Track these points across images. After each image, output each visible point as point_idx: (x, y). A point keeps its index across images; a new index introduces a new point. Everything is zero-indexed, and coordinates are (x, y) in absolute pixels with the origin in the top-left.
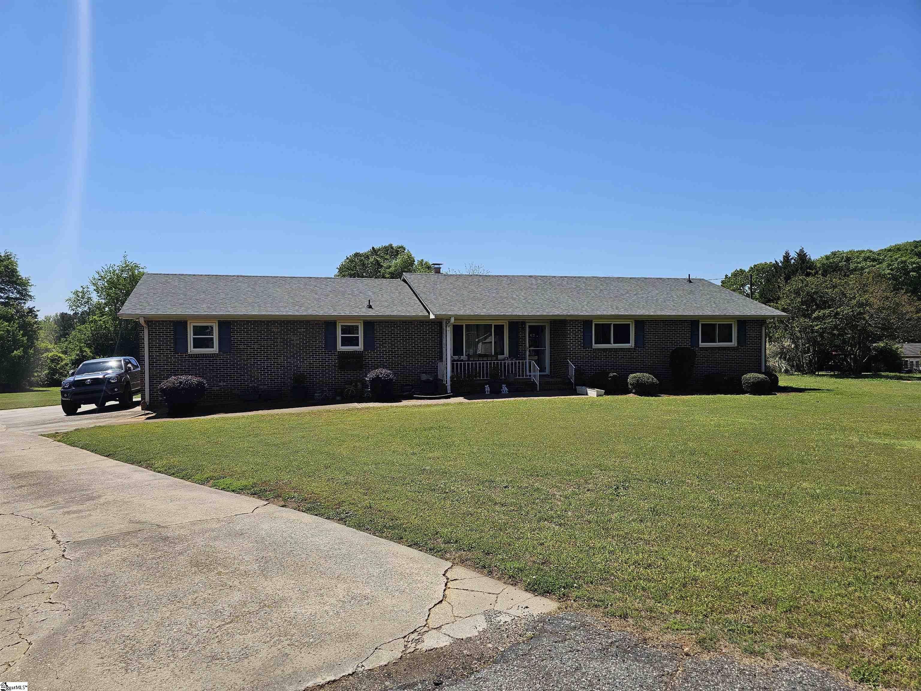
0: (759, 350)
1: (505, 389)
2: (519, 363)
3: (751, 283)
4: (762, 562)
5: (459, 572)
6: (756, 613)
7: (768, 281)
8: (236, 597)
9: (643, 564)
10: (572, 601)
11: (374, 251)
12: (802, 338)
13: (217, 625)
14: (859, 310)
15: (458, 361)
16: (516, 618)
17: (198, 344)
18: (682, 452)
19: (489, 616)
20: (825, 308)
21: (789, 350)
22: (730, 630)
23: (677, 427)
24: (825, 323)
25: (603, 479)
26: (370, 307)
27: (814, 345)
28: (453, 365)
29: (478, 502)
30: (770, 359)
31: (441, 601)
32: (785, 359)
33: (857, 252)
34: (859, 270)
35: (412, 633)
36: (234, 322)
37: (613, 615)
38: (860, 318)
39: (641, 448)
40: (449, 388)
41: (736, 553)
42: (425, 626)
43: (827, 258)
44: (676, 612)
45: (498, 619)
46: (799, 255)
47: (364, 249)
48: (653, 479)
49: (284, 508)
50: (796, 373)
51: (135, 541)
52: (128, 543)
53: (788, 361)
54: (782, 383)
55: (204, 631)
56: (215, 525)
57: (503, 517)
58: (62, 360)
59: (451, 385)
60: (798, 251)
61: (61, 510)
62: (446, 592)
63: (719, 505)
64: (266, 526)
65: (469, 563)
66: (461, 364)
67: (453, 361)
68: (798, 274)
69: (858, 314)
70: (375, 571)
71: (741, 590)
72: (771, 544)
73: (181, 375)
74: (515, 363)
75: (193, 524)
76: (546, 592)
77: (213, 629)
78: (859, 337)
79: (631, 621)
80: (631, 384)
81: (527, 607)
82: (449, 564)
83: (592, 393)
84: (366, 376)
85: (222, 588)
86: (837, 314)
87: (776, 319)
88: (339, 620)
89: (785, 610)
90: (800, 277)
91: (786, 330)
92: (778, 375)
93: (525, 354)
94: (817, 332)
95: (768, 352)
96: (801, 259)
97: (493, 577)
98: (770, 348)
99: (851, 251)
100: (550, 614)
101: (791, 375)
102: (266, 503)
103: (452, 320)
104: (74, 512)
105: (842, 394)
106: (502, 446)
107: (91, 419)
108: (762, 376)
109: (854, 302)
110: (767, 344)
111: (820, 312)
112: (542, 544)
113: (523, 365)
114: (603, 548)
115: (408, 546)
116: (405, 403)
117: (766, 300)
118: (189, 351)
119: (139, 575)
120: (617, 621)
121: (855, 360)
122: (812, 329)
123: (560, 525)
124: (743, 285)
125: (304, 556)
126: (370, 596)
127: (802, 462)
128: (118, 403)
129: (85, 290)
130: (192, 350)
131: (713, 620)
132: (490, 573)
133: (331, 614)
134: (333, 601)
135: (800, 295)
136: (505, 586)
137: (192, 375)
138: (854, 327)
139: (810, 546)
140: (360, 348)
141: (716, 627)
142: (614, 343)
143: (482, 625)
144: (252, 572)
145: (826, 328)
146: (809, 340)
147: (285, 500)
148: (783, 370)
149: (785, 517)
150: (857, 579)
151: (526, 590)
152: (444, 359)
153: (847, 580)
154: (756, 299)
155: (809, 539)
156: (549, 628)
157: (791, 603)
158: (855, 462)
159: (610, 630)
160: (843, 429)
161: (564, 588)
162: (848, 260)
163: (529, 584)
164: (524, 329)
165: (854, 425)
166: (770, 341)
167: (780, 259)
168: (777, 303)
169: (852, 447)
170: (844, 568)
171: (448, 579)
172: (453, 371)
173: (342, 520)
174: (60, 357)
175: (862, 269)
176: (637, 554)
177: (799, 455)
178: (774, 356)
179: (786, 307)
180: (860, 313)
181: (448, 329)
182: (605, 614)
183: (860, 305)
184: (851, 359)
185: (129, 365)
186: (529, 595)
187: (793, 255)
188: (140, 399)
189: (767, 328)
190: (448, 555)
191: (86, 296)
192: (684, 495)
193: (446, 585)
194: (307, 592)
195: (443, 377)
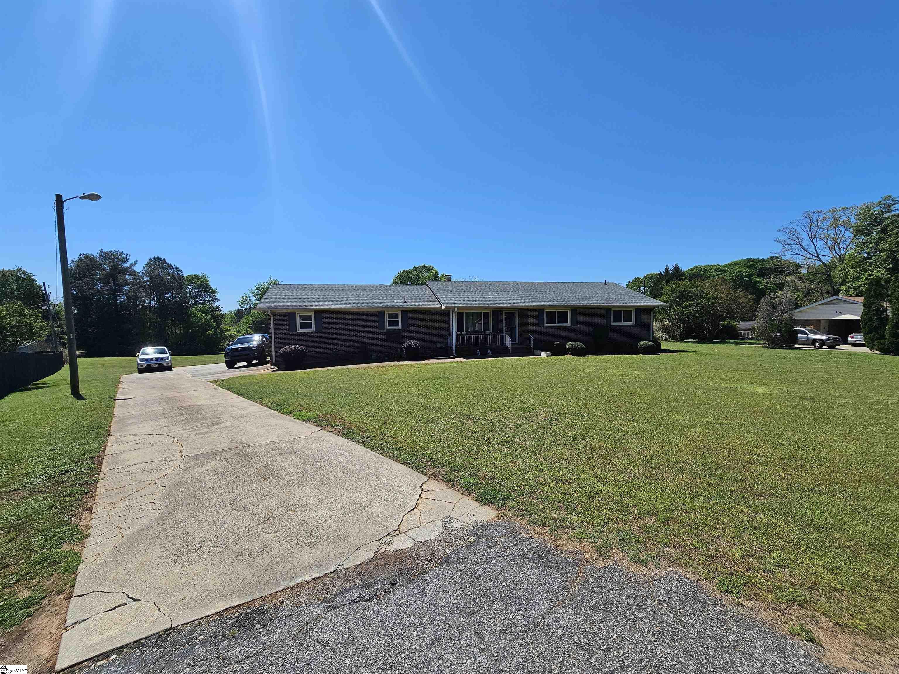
0: (649, 326)
1: (489, 352)
2: (499, 336)
3: (644, 285)
4: (647, 477)
5: (433, 485)
6: (642, 523)
7: (655, 284)
8: (275, 501)
9: (562, 480)
10: (507, 510)
11: (416, 269)
12: (675, 319)
13: (253, 524)
14: (712, 301)
15: (460, 335)
16: (464, 524)
17: (302, 326)
18: (597, 394)
19: (445, 521)
20: (690, 300)
21: (667, 327)
22: (621, 540)
23: (595, 376)
24: (690, 310)
25: (543, 413)
26: (405, 302)
27: (684, 323)
28: (456, 338)
29: (457, 430)
30: (656, 332)
31: (414, 509)
32: (665, 332)
33: (711, 266)
34: (712, 277)
35: (386, 536)
36: (324, 312)
37: (535, 524)
38: (713, 306)
39: (570, 391)
40: (454, 352)
41: (629, 471)
42: (396, 530)
43: (692, 270)
44: (582, 522)
45: (451, 524)
46: (674, 268)
47: (410, 268)
48: (576, 413)
49: (330, 433)
50: (672, 341)
51: (228, 456)
52: (223, 457)
53: (667, 333)
54: (663, 347)
55: (241, 530)
56: (282, 445)
57: (471, 442)
58: (236, 336)
59: (456, 350)
60: (674, 265)
61: (195, 432)
62: (419, 502)
63: (619, 432)
64: (312, 447)
65: (440, 477)
66: (462, 337)
67: (457, 335)
68: (674, 279)
69: (711, 304)
70: (373, 483)
71: (631, 502)
72: (654, 464)
73: (292, 345)
74: (496, 336)
75: (269, 444)
76: (489, 503)
77: (248, 529)
78: (712, 318)
79: (547, 529)
80: (568, 349)
81: (474, 515)
82: (426, 478)
83: (544, 354)
84: (403, 345)
85: (268, 494)
86: (698, 304)
87: (660, 307)
88: (337, 524)
89: (664, 521)
90: (675, 281)
91: (666, 314)
92: (661, 342)
93: (503, 330)
94: (685, 315)
95: (654, 327)
96: (676, 270)
97: (454, 489)
98: (656, 325)
99: (707, 266)
100: (489, 521)
101: (669, 342)
102: (319, 429)
103: (456, 309)
104: (202, 434)
105: (701, 354)
106: (481, 390)
107: (240, 371)
108: (650, 343)
109: (709, 296)
110: (654, 323)
111: (687, 303)
112: (493, 463)
113: (501, 337)
114: (535, 466)
115: (402, 464)
116: (427, 361)
117: (654, 295)
118: (297, 330)
119: (219, 482)
120: (537, 529)
121: (709, 332)
122: (682, 314)
123: (509, 448)
124: (640, 287)
125: (330, 470)
126: (364, 504)
127: (676, 401)
128: (257, 361)
129: (247, 295)
130: (299, 330)
131: (609, 530)
132: (453, 485)
133: (333, 518)
134: (338, 507)
135: (675, 292)
136: (462, 496)
137: (298, 345)
138: (708, 312)
139: (682, 465)
140: (400, 327)
141: (611, 536)
142: (558, 323)
143: (439, 530)
144: (292, 482)
145: (691, 313)
146: (680, 320)
147: (332, 427)
148: (664, 339)
149: (664, 441)
150: (718, 494)
151: (476, 500)
152: (451, 334)
153: (710, 494)
154: (648, 295)
155: (681, 459)
156: (486, 533)
157: (669, 515)
158: (712, 400)
159: (531, 537)
160: (703, 378)
161: (503, 500)
162: (705, 270)
163: (478, 496)
164: (502, 314)
165: (710, 375)
166: (656, 321)
167: (663, 270)
168: (660, 297)
169: (709, 390)
170: (707, 483)
171: (423, 490)
172: (457, 341)
173: (363, 443)
174: (235, 334)
175: (714, 276)
176: (559, 472)
177: (674, 395)
178: (658, 330)
179: (666, 300)
180: (713, 303)
181: (454, 315)
182: (530, 522)
183: (713, 298)
184: (706, 331)
185: (264, 339)
186: (477, 504)
187: (671, 267)
188: (269, 359)
189: (654, 313)
190: (427, 471)
191: (248, 299)
192: (596, 425)
193: (420, 495)
194: (323, 499)
195: (451, 345)
